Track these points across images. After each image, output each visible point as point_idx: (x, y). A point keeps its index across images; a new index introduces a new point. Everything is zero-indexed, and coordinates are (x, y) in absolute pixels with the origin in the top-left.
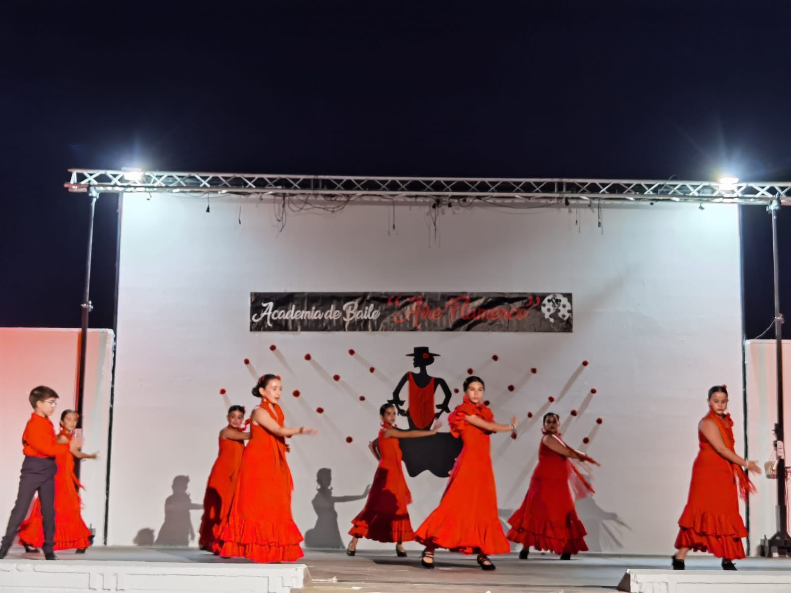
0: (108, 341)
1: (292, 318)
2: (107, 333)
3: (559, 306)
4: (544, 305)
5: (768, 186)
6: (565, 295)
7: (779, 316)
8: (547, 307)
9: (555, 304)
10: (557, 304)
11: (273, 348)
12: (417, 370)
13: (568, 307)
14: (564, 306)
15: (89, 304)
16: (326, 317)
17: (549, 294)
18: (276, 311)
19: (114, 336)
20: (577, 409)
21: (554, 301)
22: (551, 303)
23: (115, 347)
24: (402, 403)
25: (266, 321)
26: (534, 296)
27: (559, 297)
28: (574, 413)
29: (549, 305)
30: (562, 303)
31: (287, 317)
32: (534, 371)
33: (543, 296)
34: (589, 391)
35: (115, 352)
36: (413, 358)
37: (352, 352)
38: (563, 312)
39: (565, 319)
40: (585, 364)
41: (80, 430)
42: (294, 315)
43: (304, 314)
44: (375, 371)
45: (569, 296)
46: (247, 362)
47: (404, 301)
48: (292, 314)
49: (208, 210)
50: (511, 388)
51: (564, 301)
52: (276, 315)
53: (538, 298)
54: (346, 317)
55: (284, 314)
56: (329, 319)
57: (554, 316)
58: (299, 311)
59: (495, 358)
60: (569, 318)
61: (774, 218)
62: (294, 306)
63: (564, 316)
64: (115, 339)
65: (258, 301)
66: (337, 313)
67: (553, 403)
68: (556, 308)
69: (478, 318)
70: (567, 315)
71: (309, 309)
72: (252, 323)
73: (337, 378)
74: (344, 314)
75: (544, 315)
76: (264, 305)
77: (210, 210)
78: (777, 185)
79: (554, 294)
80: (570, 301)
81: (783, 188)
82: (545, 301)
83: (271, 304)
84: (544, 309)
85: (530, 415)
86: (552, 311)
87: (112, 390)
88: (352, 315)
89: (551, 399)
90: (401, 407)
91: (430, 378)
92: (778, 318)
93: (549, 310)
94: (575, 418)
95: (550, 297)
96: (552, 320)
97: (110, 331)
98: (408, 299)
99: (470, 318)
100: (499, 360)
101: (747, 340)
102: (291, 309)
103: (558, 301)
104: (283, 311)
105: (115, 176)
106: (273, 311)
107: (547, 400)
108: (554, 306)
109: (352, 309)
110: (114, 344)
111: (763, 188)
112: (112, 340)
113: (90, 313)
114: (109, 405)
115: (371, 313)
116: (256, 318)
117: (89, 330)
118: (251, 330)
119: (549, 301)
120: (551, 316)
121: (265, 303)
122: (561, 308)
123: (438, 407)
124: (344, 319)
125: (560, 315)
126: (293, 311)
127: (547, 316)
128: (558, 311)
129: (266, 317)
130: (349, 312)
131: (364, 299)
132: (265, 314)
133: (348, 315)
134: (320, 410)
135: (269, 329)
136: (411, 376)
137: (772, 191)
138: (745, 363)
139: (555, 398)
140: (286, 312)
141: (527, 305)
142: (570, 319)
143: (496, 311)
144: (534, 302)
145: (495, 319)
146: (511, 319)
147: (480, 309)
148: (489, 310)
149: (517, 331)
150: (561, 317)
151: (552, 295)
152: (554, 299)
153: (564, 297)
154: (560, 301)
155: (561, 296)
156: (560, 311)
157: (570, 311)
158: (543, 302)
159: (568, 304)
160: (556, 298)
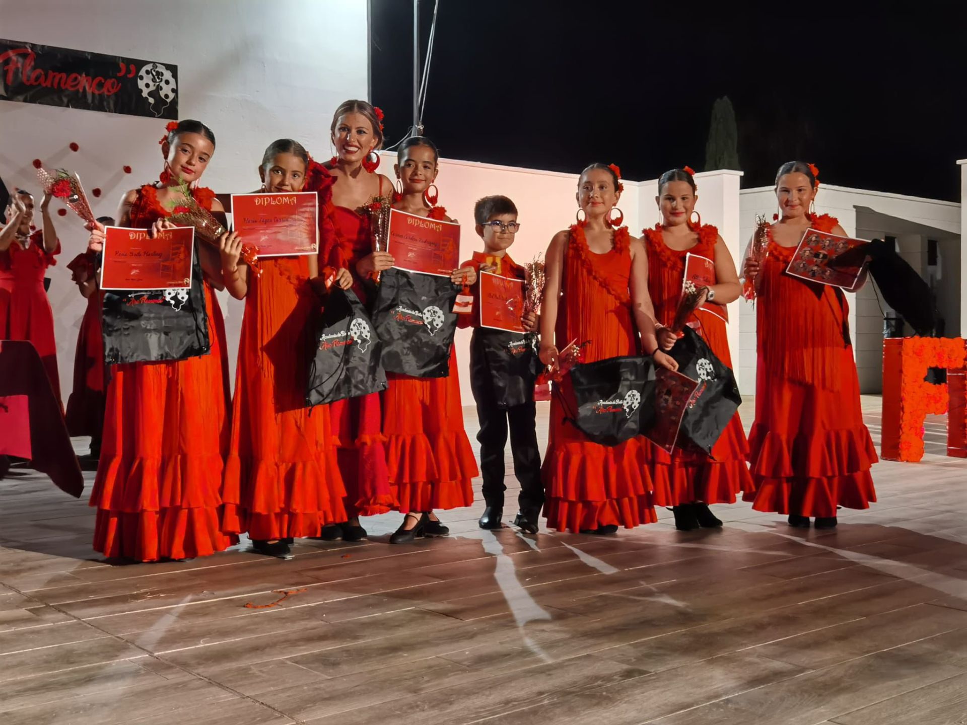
3: (161, 81)
4: (142, 78)
6: (170, 67)
7: (418, 124)
10: (159, 78)
13: (172, 85)
17: (147, 63)
21: (154, 73)
26: (129, 61)
27: (161, 69)
30: (164, 78)
32: (128, 170)
33: (140, 64)
39: (168, 100)
45: (173, 69)
50: (97, 193)
51: (168, 75)
53: (132, 67)
59: (74, 147)
60: (174, 98)
68: (158, 84)
69: (48, 84)
70: (172, 96)
80: (175, 76)
82: (142, 72)
84: (141, 84)
86: (152, 88)
92: (419, 127)
96: (151, 100)
99: (37, 83)
100: (79, 151)
103: (159, 74)
108: (154, 80)
119: (148, 72)
122: (163, 84)
125: (162, 94)
141: (118, 74)
142: (175, 102)
143: (76, 78)
144: (128, 71)
145: (73, 89)
146: (97, 92)
147: (50, 72)
148: (64, 75)
149: (106, 111)
150: (163, 97)
151: (152, 64)
152: (154, 71)
153: (167, 69)
154: (162, 75)
155: (164, 67)
156: (161, 89)
157: (175, 91)
158: (140, 74)
159: (172, 80)
160: (156, 70)
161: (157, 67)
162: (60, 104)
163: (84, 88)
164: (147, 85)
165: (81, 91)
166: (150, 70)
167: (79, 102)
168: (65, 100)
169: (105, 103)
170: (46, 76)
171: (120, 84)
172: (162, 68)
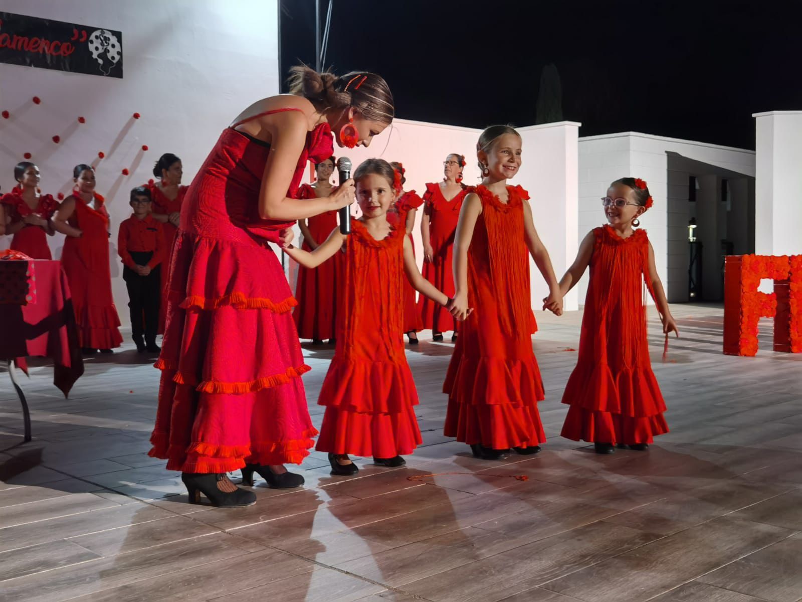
3: (108, 45)
4: (92, 42)
6: (115, 33)
8: (94, 45)
9: (104, 42)
10: (106, 42)
13: (118, 48)
14: (113, 46)
17: (96, 29)
20: (128, 167)
21: (102, 38)
22: (99, 40)
26: (81, 28)
27: (108, 35)
28: (125, 172)
29: (97, 43)
30: (111, 43)
32: (82, 120)
33: (91, 30)
34: (141, 148)
38: (113, 53)
40: (136, 116)
45: (118, 36)
50: (56, 139)
51: (113, 40)
53: (84, 32)
57: (103, 56)
59: (36, 100)
60: (119, 60)
63: (113, 58)
67: (104, 159)
68: (105, 47)
69: (13, 47)
70: (117, 58)
75: (91, 53)
79: (102, 30)
80: (120, 41)
82: (92, 37)
84: (91, 47)
86: (101, 51)
89: (101, 155)
93: (97, 48)
94: (126, 177)
96: (100, 61)
99: (4, 45)
100: (41, 103)
103: (107, 39)
107: (97, 156)
108: (102, 44)
119: (97, 37)
120: (99, 56)
122: (110, 48)
125: (109, 56)
127: (95, 56)
128: (107, 51)
139: (106, 154)
141: (72, 39)
142: (120, 63)
143: (36, 42)
144: (80, 36)
145: (34, 51)
146: (54, 54)
147: (15, 36)
148: (26, 39)
149: (62, 70)
150: (110, 57)
151: (100, 31)
152: (102, 36)
153: (113, 35)
154: (109, 39)
155: (110, 33)
156: (109, 51)
157: (120, 53)
158: (91, 38)
159: (117, 44)
160: (105, 35)
161: (104, 33)
162: (23, 63)
163: (44, 51)
164: (97, 49)
165: (41, 52)
166: (98, 35)
167: (40, 62)
168: (28, 60)
169: (62, 64)
170: (11, 39)
171: (74, 48)
172: (108, 33)
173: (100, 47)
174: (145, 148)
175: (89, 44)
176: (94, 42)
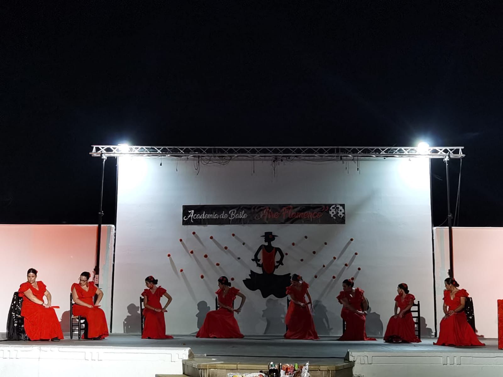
0: (112, 230)
1: (204, 218)
2: (111, 227)
3: (338, 210)
4: (331, 210)
5: (444, 148)
6: (341, 205)
7: (450, 215)
8: (332, 212)
9: (336, 209)
11: (194, 233)
12: (266, 244)
13: (343, 211)
14: (341, 211)
15: (102, 213)
16: (220, 218)
17: (333, 205)
18: (195, 215)
19: (115, 228)
20: (348, 263)
21: (336, 208)
22: (334, 209)
23: (115, 234)
24: (259, 260)
25: (191, 219)
26: (326, 205)
28: (346, 265)
29: (333, 210)
30: (339, 209)
31: (201, 218)
32: (326, 244)
33: (330, 205)
34: (354, 254)
35: (115, 236)
36: (264, 237)
37: (233, 235)
38: (340, 213)
39: (341, 217)
40: (352, 240)
41: (98, 275)
42: (204, 217)
43: (210, 216)
44: (245, 245)
45: (343, 206)
46: (181, 240)
47: (259, 209)
48: (204, 216)
49: (161, 165)
50: (314, 253)
51: (341, 208)
52: (195, 217)
54: (230, 217)
55: (199, 216)
56: (222, 218)
57: (336, 215)
58: (207, 215)
59: (306, 237)
61: (447, 165)
62: (204, 212)
63: (341, 216)
64: (115, 230)
65: (186, 209)
66: (226, 215)
67: (336, 260)
68: (337, 212)
69: (297, 217)
70: (342, 215)
71: (212, 213)
72: (183, 221)
73: (226, 248)
74: (230, 216)
75: (331, 215)
76: (190, 212)
77: (162, 165)
78: (448, 148)
79: (336, 205)
80: (344, 208)
81: (451, 150)
82: (331, 208)
83: (193, 211)
84: (331, 213)
85: (324, 266)
87: (114, 255)
88: (233, 216)
89: (335, 258)
90: (258, 263)
91: (273, 247)
92: (450, 216)
93: (333, 213)
94: (347, 267)
95: (334, 206)
96: (335, 218)
97: (113, 226)
98: (262, 208)
99: (293, 217)
100: (308, 238)
101: (434, 227)
102: (203, 214)
104: (199, 215)
105: (114, 148)
106: (194, 215)
107: (333, 259)
109: (233, 214)
110: (115, 232)
111: (441, 150)
112: (114, 230)
113: (102, 217)
114: (112, 263)
115: (243, 215)
116: (185, 218)
117: (102, 225)
118: (183, 224)
119: (333, 208)
120: (334, 216)
121: (190, 211)
122: (339, 212)
123: (277, 262)
124: (230, 218)
125: (339, 215)
126: (204, 215)
127: (332, 216)
128: (338, 213)
129: (190, 217)
130: (232, 214)
131: (239, 208)
132: (190, 216)
133: (232, 216)
134: (218, 265)
135: (192, 224)
136: (263, 247)
137: (446, 151)
138: (434, 238)
139: (337, 257)
140: (200, 215)
141: (322, 210)
142: (344, 217)
143: (307, 214)
144: (326, 208)
145: (306, 217)
146: (314, 217)
147: (298, 213)
148: (303, 213)
149: (317, 223)
150: (339, 216)
153: (341, 206)
154: (339, 208)
155: (339, 205)
157: (344, 213)
158: (330, 209)
159: (343, 210)
160: (337, 207)
161: (336, 206)
162: (301, 223)
163: (310, 217)
165: (308, 217)
167: (308, 222)
168: (303, 221)
169: (317, 221)
170: (296, 214)
171: (322, 214)
173: (335, 212)
174: (356, 254)
175: (330, 211)
176: (332, 210)
